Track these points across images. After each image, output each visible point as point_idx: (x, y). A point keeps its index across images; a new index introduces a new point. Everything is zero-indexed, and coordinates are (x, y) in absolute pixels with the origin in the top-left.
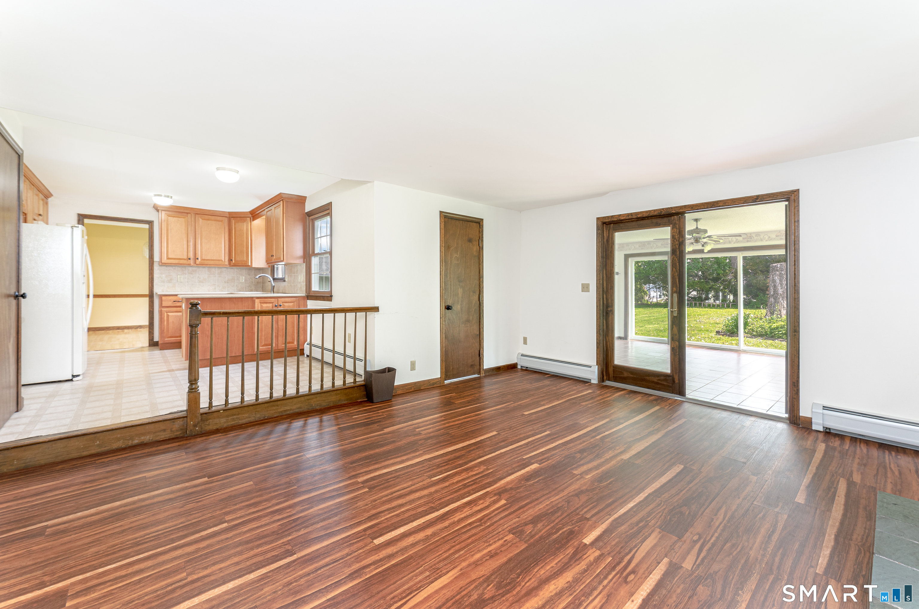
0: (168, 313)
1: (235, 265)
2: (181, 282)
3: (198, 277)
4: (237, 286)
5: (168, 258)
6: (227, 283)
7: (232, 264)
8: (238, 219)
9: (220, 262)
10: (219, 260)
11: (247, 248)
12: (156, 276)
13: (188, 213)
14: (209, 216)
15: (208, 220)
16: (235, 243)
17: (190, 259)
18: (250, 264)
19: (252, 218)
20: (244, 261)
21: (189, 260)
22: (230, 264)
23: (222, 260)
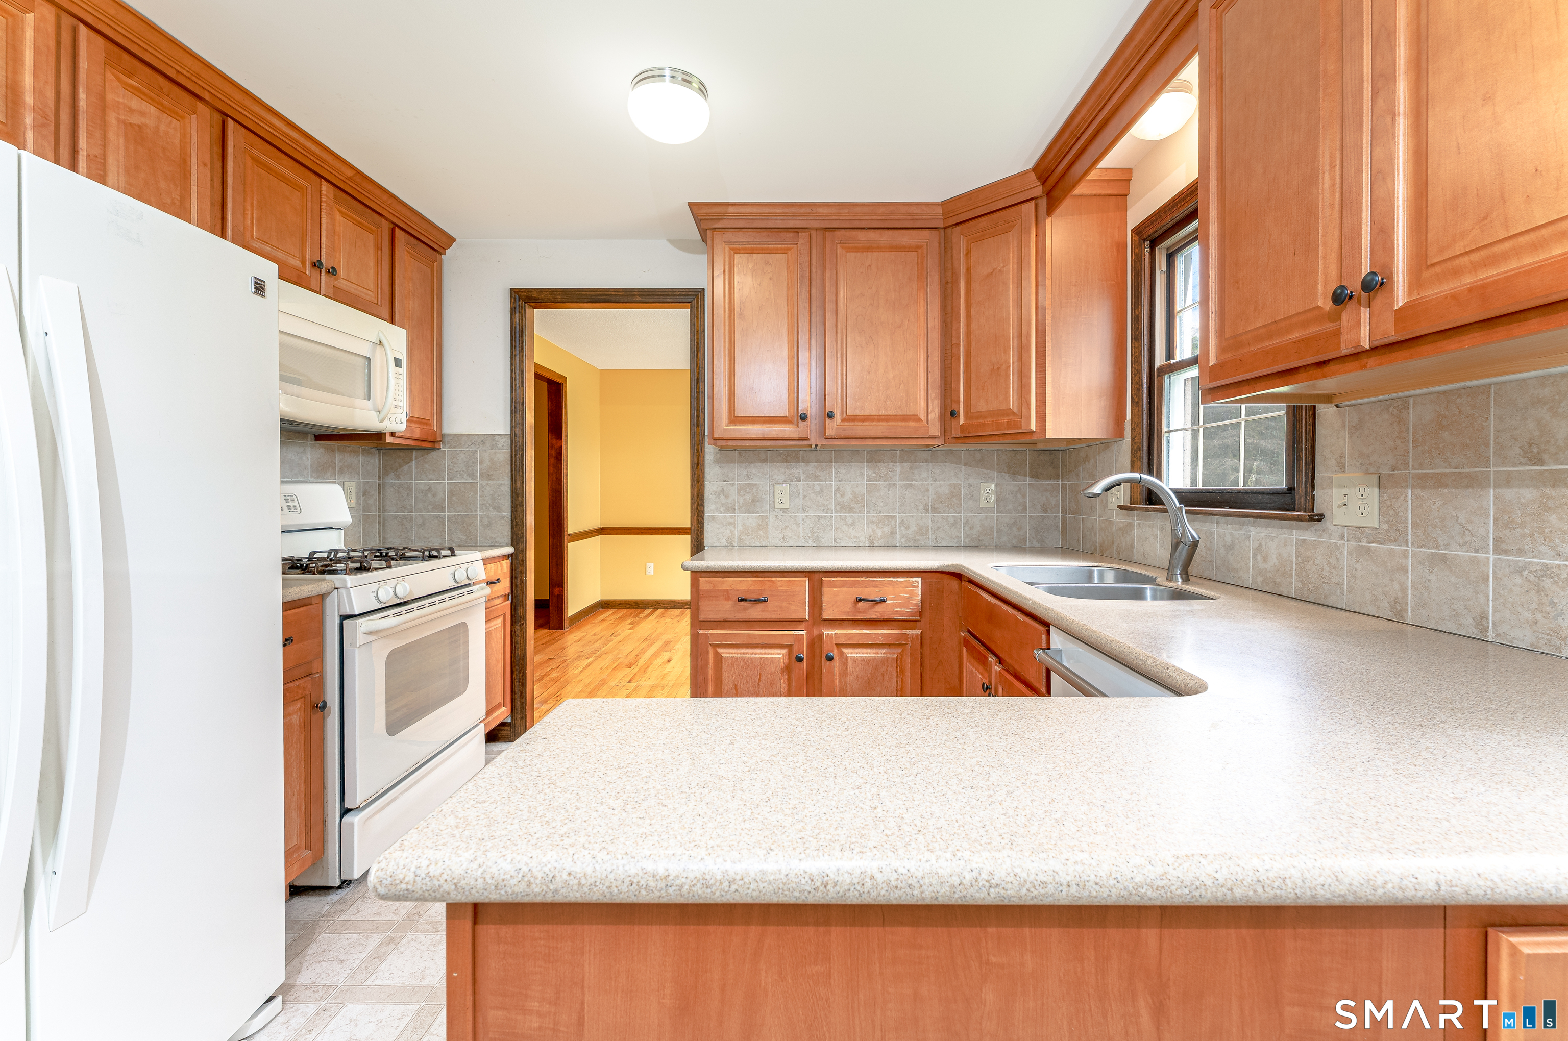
0: (720, 650)
1: (966, 437)
2: (784, 511)
3: (838, 490)
4: (967, 522)
5: (734, 419)
6: (935, 510)
7: (956, 433)
8: (983, 222)
9: (911, 424)
10: (905, 418)
11: (1022, 350)
12: (711, 487)
13: (796, 230)
14: (872, 235)
15: (868, 249)
16: (968, 334)
17: (803, 418)
18: (1033, 428)
19: (1043, 203)
20: (1009, 412)
21: (801, 423)
22: (945, 430)
23: (915, 418)
